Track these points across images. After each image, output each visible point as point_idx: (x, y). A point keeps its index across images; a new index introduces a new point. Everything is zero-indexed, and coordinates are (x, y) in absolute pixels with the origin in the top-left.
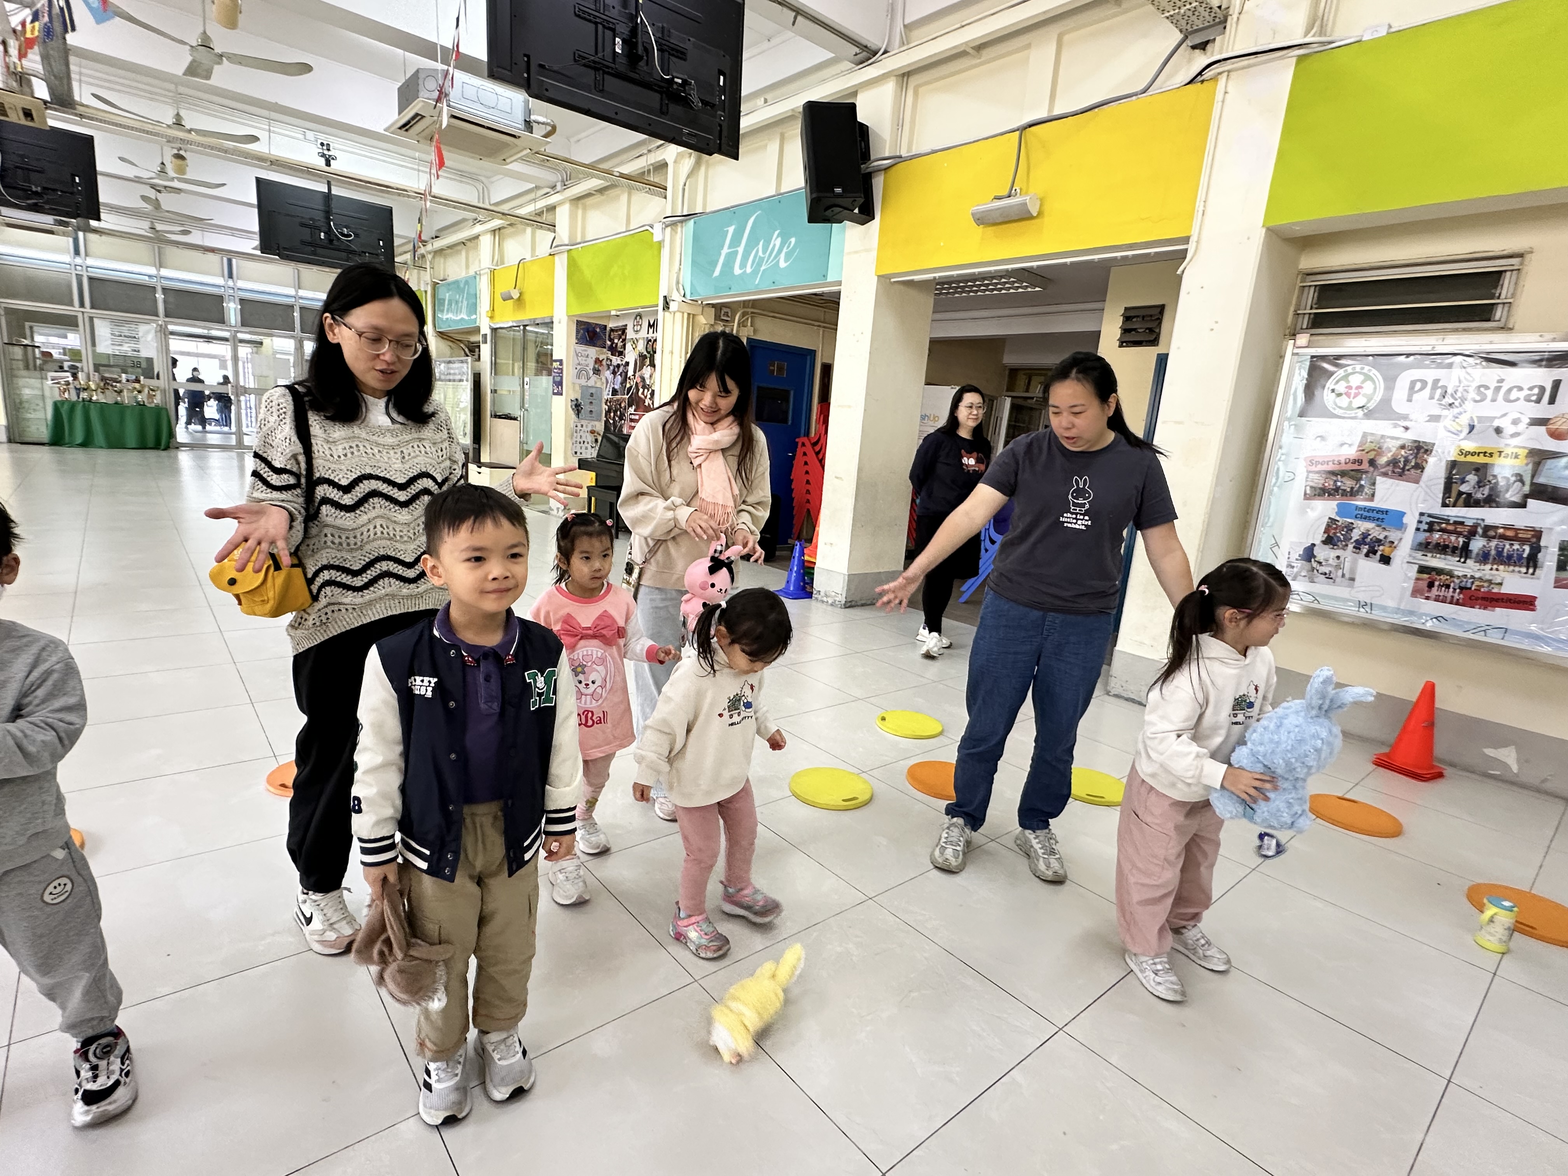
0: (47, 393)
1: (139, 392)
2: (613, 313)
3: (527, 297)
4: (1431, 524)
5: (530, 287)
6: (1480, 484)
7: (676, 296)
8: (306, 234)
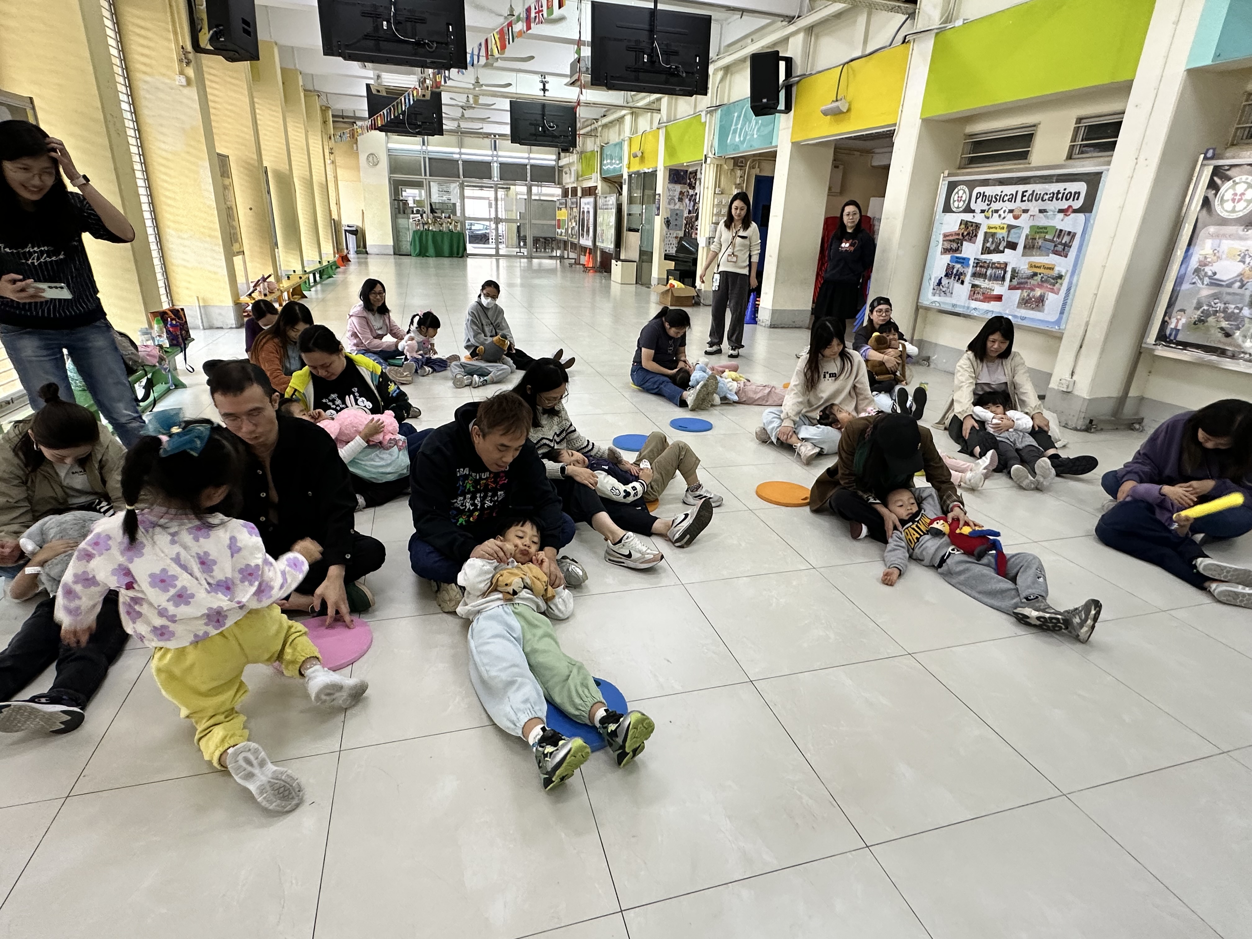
0: (410, 227)
1: (451, 224)
2: (685, 164)
3: (646, 155)
4: (977, 263)
5: (648, 148)
6: (992, 243)
7: (710, 155)
8: (532, 129)
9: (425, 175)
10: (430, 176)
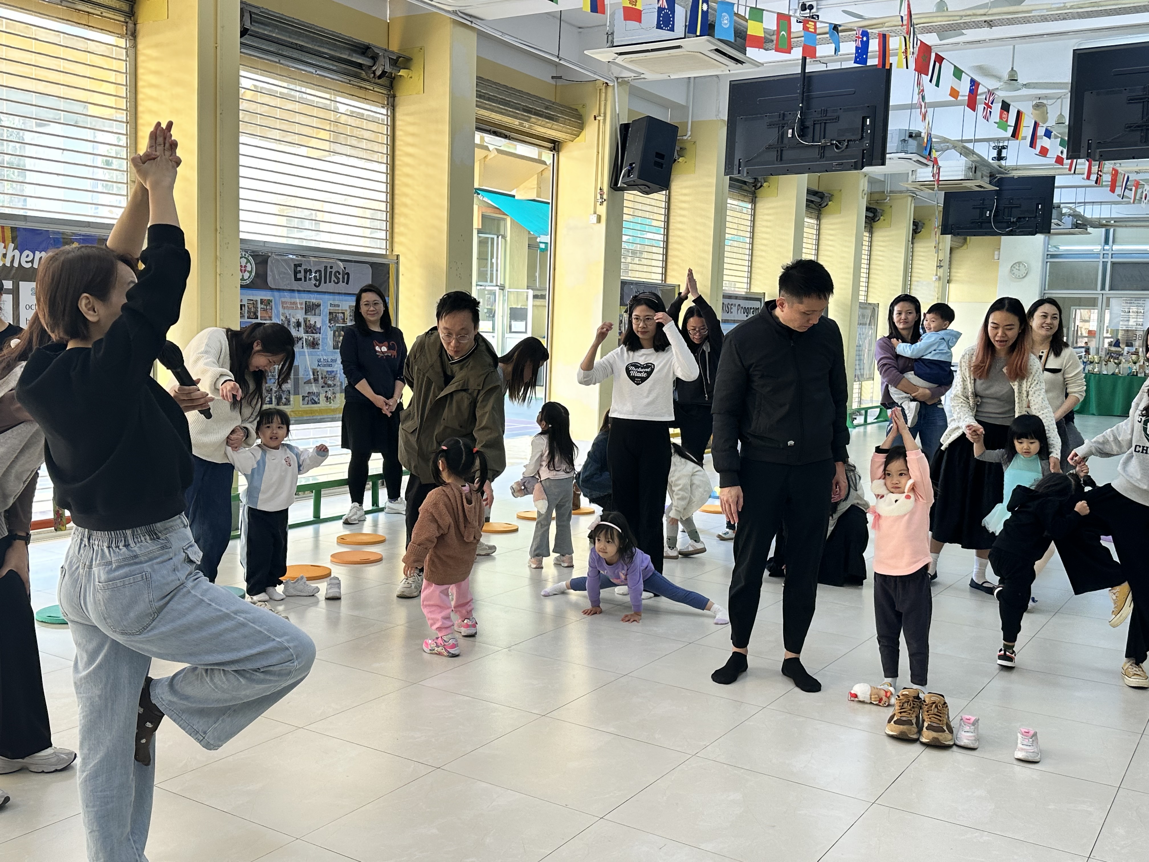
9: (1103, 288)
10: (1111, 289)
